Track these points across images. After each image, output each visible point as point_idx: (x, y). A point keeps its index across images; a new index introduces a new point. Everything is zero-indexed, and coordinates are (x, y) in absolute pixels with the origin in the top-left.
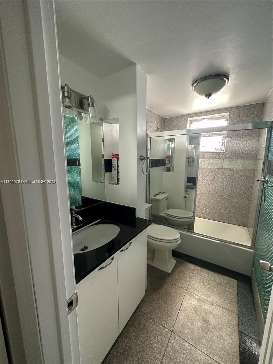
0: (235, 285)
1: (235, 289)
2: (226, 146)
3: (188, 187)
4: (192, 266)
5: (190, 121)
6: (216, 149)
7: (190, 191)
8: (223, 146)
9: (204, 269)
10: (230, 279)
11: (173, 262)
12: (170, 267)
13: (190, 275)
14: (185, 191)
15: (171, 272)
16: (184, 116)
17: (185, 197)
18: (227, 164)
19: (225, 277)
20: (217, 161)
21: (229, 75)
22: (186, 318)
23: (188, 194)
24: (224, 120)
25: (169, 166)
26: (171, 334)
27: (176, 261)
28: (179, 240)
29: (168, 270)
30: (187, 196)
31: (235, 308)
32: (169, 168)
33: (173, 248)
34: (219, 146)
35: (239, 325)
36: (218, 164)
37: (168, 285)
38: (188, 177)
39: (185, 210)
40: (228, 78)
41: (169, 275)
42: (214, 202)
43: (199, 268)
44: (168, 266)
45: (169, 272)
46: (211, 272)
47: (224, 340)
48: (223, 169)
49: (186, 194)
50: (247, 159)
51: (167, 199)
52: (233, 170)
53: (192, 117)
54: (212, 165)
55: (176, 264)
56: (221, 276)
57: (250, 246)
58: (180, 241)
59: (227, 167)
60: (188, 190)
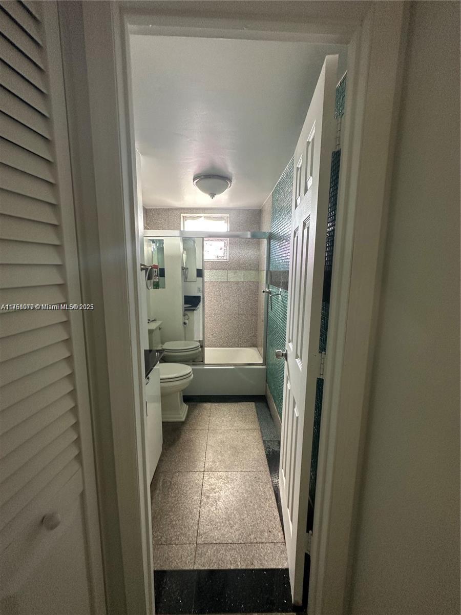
0: (254, 407)
1: (255, 410)
2: (230, 254)
3: (186, 310)
4: (208, 405)
5: (183, 217)
6: (218, 257)
7: (189, 313)
8: (226, 254)
9: (221, 404)
10: (248, 403)
11: (185, 407)
12: (183, 414)
13: (209, 414)
14: (184, 315)
15: (185, 419)
16: (175, 209)
17: (185, 323)
18: (232, 276)
19: (243, 403)
20: (221, 272)
21: (232, 179)
22: (214, 454)
23: (188, 319)
24: (224, 221)
25: (158, 280)
26: (204, 474)
27: (187, 406)
28: (191, 375)
29: (181, 418)
30: (187, 321)
31: (256, 426)
32: (158, 282)
33: (183, 388)
34: (221, 253)
35: (262, 437)
36: (222, 276)
37: (185, 433)
38: (185, 296)
39: (185, 340)
40: (231, 182)
41: (183, 423)
42: (221, 323)
43: (216, 404)
44: (181, 413)
45: (183, 419)
46: (229, 404)
47: (253, 453)
48: (228, 282)
49: (185, 319)
50: (251, 270)
51: (160, 329)
52: (238, 282)
53: (187, 213)
54: (215, 277)
55: (188, 409)
56: (240, 404)
57: (262, 362)
58: (193, 375)
59: (232, 280)
60: (187, 312)
